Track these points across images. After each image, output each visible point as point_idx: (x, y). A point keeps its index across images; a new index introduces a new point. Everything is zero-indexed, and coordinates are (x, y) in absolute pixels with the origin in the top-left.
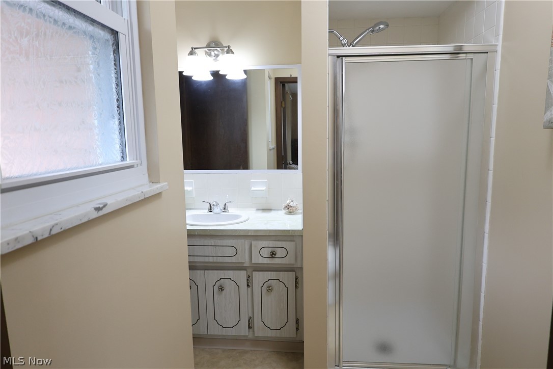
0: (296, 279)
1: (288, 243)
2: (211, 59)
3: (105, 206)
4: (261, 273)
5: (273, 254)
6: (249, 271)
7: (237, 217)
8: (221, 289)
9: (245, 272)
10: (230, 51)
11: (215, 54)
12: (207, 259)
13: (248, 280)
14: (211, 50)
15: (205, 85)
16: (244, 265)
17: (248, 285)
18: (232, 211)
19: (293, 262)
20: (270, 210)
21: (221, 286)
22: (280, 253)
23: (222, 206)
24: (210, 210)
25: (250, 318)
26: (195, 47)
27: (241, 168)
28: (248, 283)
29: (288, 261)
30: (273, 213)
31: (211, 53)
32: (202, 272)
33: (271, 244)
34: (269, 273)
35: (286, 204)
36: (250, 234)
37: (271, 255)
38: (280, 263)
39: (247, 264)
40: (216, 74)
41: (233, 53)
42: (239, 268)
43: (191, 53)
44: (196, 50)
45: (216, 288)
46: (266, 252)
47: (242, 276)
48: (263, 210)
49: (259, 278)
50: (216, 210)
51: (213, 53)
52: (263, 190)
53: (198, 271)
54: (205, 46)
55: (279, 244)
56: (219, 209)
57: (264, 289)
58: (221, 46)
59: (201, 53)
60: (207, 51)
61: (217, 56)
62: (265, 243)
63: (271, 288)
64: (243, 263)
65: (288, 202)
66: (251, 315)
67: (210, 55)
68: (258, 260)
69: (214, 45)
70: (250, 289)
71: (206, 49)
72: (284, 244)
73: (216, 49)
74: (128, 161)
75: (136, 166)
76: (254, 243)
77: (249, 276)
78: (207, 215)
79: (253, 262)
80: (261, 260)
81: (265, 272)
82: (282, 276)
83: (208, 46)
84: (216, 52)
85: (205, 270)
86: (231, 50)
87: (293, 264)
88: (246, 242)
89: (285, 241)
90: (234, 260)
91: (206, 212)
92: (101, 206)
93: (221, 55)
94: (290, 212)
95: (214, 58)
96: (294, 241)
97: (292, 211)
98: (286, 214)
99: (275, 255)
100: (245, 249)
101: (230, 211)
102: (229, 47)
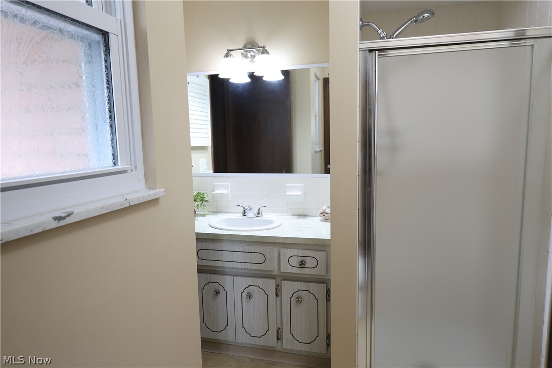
0: (327, 292)
1: (318, 252)
2: (248, 61)
3: (69, 215)
4: (290, 282)
5: (302, 264)
6: (278, 280)
7: (270, 222)
8: (249, 296)
9: (274, 280)
10: (264, 51)
11: (251, 55)
12: (235, 265)
13: (276, 289)
14: (247, 51)
15: (241, 87)
16: (273, 274)
17: (277, 295)
18: (266, 216)
19: (323, 273)
20: (306, 216)
21: (249, 293)
22: (310, 263)
23: (256, 211)
24: (244, 214)
25: (279, 329)
26: (230, 49)
27: (284, 171)
28: (277, 292)
29: (318, 272)
30: (308, 219)
31: (247, 54)
32: (231, 277)
33: (301, 252)
34: (299, 283)
35: (321, 211)
36: (278, 241)
37: (300, 265)
38: (309, 273)
39: (276, 273)
40: (252, 76)
41: (268, 53)
42: (267, 276)
43: (227, 56)
44: (231, 52)
45: (244, 295)
46: (295, 261)
47: (270, 285)
48: (299, 215)
49: (288, 288)
50: (250, 214)
51: (249, 55)
52: (299, 195)
53: (227, 277)
54: (241, 48)
55: (309, 253)
56: (252, 213)
57: (294, 300)
58: (257, 46)
59: (237, 55)
60: (244, 53)
61: (253, 57)
62: (294, 252)
63: (300, 299)
64: (272, 271)
65: (324, 208)
66: (279, 326)
67: (246, 57)
68: (287, 269)
69: (251, 46)
70: (279, 299)
71: (242, 51)
72: (314, 254)
73: (252, 51)
74: (120, 166)
75: (129, 171)
76: (283, 251)
77: (278, 285)
78: (240, 219)
79: (282, 271)
80: (290, 270)
81: (294, 282)
82: (312, 287)
83: (245, 47)
84: (252, 53)
85: (234, 275)
86: (266, 50)
87: (324, 276)
88: (275, 250)
89: (315, 250)
90: (262, 267)
91: (240, 215)
92: (63, 215)
93: (257, 57)
94: (327, 219)
95: (251, 59)
96: (325, 251)
97: (327, 218)
98: (322, 221)
99: (304, 265)
100: (274, 257)
101: (264, 216)
102: (264, 47)
